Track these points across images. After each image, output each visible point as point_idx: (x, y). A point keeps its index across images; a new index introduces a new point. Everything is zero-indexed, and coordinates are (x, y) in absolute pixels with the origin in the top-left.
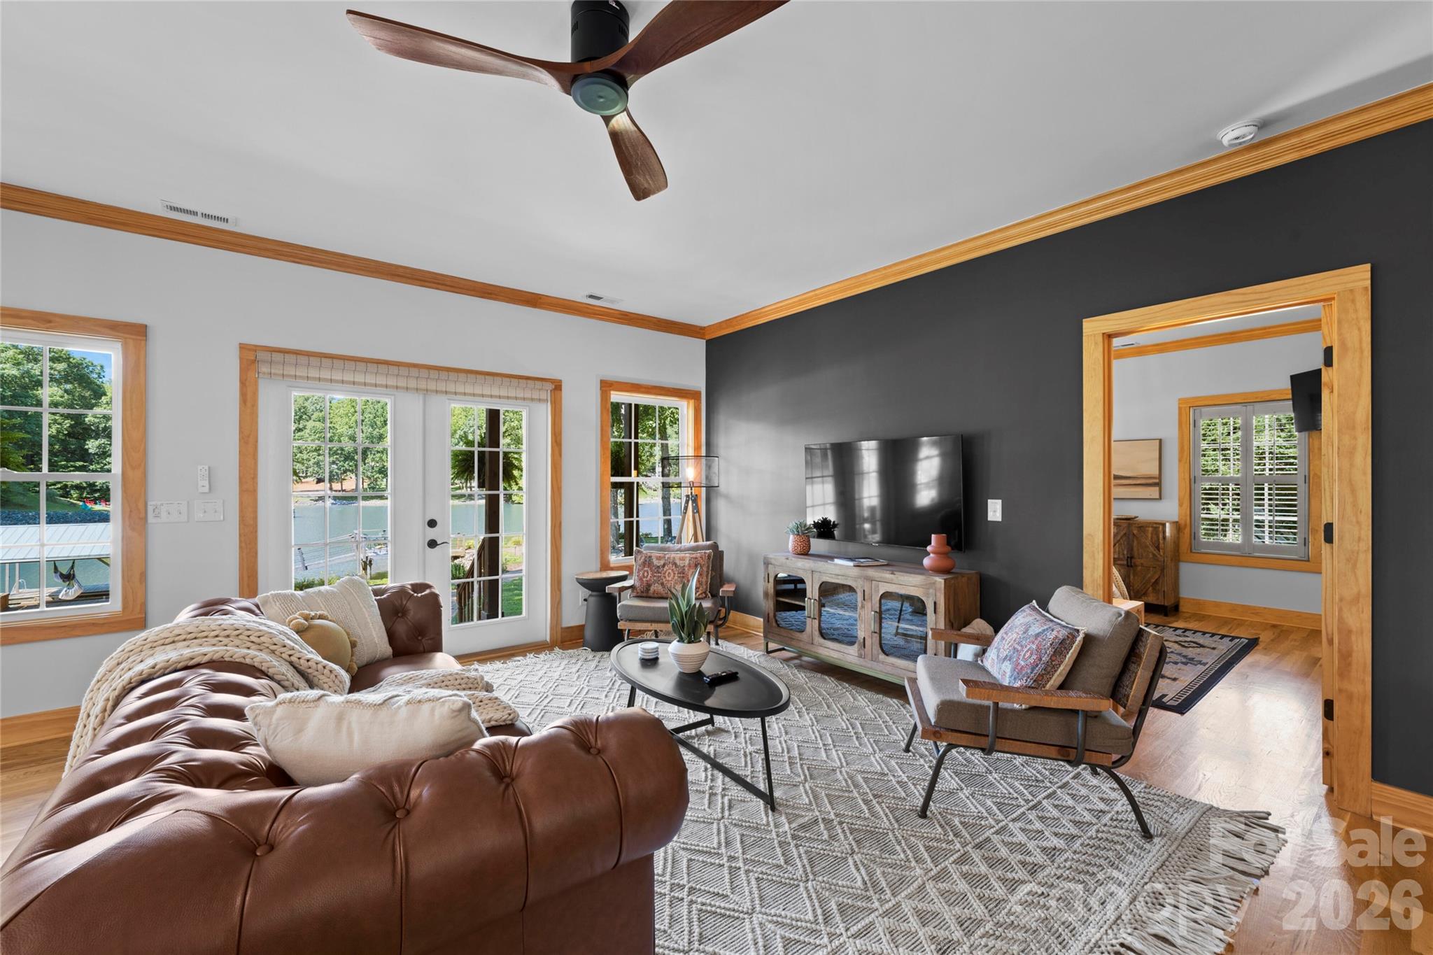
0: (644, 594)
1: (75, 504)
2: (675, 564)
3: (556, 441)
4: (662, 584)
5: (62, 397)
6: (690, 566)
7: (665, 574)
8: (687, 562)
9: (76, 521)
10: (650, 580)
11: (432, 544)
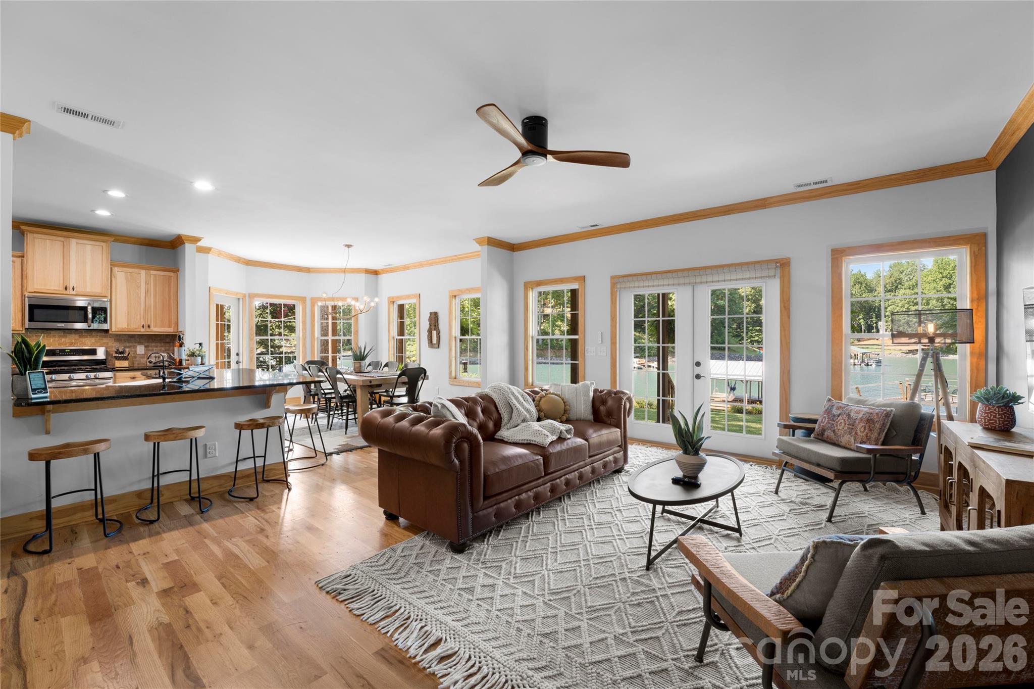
0: (820, 437)
1: (755, 351)
2: (849, 415)
3: (784, 307)
4: (834, 431)
5: (751, 292)
6: (861, 420)
7: (837, 422)
8: (860, 416)
9: (755, 360)
10: (825, 426)
11: (698, 377)
